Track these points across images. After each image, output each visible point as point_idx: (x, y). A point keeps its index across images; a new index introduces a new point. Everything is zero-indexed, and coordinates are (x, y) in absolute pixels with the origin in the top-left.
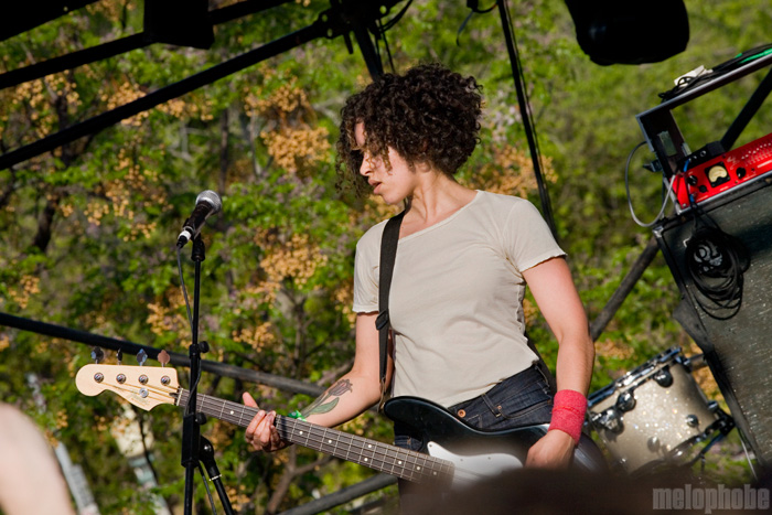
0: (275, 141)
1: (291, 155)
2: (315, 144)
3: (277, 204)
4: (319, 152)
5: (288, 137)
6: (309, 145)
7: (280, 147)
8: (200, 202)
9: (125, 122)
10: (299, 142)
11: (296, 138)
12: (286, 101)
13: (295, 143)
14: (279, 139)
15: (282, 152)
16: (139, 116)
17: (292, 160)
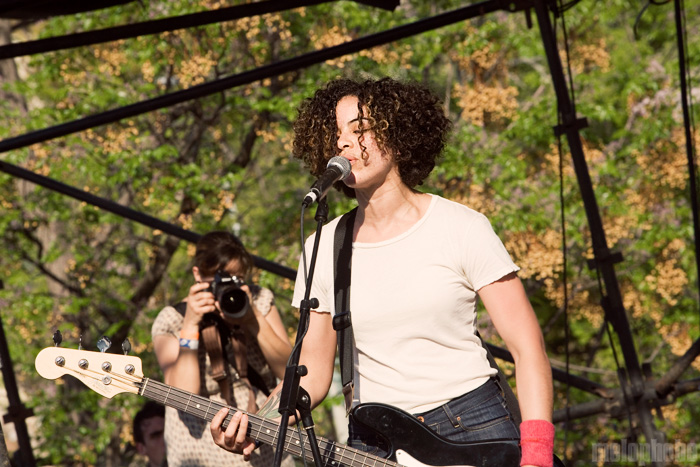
0: (467, 94)
1: (480, 109)
2: (504, 102)
3: (461, 152)
4: (506, 109)
5: (480, 92)
6: (498, 102)
7: (472, 101)
8: (331, 166)
9: (330, 62)
10: (490, 99)
11: (487, 94)
12: (484, 58)
13: (485, 98)
14: (472, 93)
15: (473, 106)
16: (343, 58)
17: (481, 115)
